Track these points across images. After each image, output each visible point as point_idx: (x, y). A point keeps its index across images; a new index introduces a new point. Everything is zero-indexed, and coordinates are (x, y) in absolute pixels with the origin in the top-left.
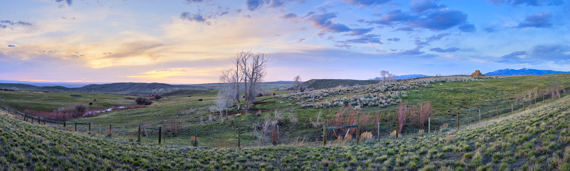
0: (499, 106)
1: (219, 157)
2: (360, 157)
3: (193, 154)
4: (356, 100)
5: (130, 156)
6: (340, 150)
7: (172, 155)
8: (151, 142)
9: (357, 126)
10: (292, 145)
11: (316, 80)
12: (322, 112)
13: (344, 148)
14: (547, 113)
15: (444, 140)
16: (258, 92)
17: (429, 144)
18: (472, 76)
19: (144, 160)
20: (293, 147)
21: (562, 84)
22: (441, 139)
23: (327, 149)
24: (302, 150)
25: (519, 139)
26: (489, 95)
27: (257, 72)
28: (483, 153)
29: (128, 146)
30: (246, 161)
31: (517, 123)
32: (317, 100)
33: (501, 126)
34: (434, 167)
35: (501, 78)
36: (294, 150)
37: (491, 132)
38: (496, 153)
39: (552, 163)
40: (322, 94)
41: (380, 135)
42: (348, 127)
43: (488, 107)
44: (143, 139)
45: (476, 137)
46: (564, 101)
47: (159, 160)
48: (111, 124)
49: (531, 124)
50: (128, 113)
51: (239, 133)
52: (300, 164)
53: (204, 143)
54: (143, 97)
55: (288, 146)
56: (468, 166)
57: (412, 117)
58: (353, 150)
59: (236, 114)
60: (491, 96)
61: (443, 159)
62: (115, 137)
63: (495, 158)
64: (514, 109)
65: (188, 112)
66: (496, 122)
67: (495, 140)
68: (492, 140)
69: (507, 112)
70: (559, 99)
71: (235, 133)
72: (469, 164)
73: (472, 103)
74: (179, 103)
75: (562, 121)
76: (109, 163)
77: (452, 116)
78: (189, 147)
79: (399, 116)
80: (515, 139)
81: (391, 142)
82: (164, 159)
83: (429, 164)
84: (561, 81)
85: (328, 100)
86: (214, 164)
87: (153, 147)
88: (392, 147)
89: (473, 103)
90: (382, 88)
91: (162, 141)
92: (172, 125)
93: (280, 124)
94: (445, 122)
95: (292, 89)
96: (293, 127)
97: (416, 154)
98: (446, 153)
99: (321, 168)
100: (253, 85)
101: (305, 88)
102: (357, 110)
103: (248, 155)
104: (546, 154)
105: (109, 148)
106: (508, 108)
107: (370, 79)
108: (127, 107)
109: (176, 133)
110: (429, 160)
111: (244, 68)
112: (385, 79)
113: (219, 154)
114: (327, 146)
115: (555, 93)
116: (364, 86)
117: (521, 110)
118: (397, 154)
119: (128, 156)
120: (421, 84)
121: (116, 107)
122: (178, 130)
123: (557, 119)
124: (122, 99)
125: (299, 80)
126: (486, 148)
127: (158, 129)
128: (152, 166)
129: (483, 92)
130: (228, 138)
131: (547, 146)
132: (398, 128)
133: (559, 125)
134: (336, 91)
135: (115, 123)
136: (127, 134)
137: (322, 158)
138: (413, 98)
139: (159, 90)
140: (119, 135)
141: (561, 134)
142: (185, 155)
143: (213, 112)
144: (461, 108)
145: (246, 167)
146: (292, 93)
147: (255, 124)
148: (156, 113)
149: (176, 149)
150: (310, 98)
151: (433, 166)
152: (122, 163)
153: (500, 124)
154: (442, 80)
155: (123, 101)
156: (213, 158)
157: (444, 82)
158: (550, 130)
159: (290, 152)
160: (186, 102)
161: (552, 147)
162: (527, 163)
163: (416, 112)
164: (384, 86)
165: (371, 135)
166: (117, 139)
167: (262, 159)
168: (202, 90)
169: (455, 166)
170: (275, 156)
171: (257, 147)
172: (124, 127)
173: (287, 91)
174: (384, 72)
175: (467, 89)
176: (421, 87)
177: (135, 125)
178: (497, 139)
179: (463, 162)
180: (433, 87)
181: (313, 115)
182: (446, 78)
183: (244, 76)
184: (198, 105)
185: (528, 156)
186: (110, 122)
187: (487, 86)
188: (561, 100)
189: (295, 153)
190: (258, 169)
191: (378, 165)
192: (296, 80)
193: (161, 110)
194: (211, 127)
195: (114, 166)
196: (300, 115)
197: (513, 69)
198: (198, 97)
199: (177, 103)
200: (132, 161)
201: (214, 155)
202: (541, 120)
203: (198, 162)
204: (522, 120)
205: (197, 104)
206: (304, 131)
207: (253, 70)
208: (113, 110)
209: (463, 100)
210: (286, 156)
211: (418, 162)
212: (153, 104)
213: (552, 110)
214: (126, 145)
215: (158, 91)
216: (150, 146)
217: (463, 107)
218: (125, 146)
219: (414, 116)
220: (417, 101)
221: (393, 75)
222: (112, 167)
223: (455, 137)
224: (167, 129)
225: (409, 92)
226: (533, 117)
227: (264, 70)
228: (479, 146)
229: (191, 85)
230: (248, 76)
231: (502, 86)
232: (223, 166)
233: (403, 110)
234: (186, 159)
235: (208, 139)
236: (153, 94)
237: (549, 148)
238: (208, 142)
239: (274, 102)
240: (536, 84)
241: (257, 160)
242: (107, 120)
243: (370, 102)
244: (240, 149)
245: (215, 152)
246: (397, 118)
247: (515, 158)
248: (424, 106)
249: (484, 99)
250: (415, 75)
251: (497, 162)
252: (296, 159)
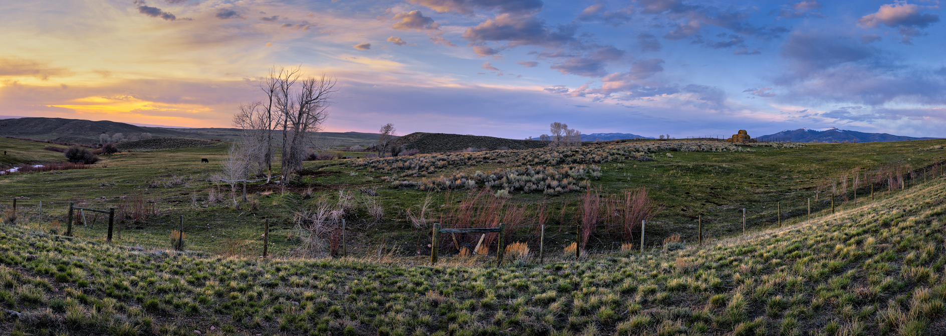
0: (783, 202)
1: (225, 273)
2: (502, 292)
3: (173, 266)
4: (500, 178)
5: (50, 261)
6: (463, 276)
7: (132, 265)
8: (93, 237)
9: (500, 231)
10: (369, 261)
11: (423, 134)
12: (431, 197)
13: (472, 273)
14: (878, 219)
15: (671, 267)
16: (308, 151)
17: (642, 272)
18: (731, 141)
19: (78, 271)
20: (371, 263)
21: (908, 162)
22: (665, 265)
23: (438, 272)
24: (389, 272)
25: (822, 270)
26: (764, 180)
27: (309, 112)
28: (748, 296)
29: (47, 242)
30: (277, 285)
31: (819, 238)
32: (423, 173)
33: (785, 243)
34: (650, 321)
35: (788, 147)
36: (372, 270)
37: (765, 255)
38: (774, 298)
39: (887, 320)
40: (434, 163)
41: (544, 251)
42: (481, 231)
43: (761, 204)
44: (77, 230)
45: (735, 263)
46: (912, 195)
47: (108, 272)
48: (16, 198)
49: (845, 241)
50: (50, 178)
51: (267, 230)
52: (384, 298)
53: (196, 244)
54: (81, 149)
55: (362, 261)
56: (718, 322)
57: (609, 218)
58: (489, 277)
59: (263, 191)
60: (766, 181)
61: (669, 306)
62: (23, 223)
63: (771, 307)
64: (812, 209)
65: (168, 183)
66: (777, 234)
67: (772, 270)
68: (768, 270)
69: (799, 214)
70: (901, 192)
71: (258, 229)
72: (720, 317)
73: (729, 195)
74: (152, 163)
75: (907, 235)
76: (10, 273)
77: (690, 219)
78: (167, 251)
79: (584, 215)
80: (813, 270)
81: (565, 266)
82: (116, 272)
83: (640, 313)
84: (908, 155)
85: (446, 176)
86: (213, 287)
87: (96, 246)
88: (566, 276)
89: (731, 194)
90: (555, 156)
91: (115, 235)
92: (135, 206)
93: (349, 217)
94: (674, 231)
95: (375, 149)
96: (373, 225)
97: (613, 292)
98: (675, 292)
99: (425, 310)
100: (298, 137)
101: (400, 148)
102: (501, 198)
103: (281, 274)
104: (874, 302)
105: (10, 245)
106: (801, 208)
107: (530, 137)
108: (48, 166)
109: (142, 223)
110: (641, 306)
111: (283, 102)
112: (560, 140)
113: (226, 268)
114: (439, 266)
115: (895, 179)
116: (516, 151)
117: (825, 211)
118: (577, 290)
119: (47, 261)
120: (630, 152)
121: (26, 165)
122: (147, 217)
123: (898, 230)
124: (40, 150)
125: (390, 133)
126: (756, 287)
127: (108, 213)
128: (93, 283)
129: (751, 173)
130: (245, 237)
131: (878, 286)
132: (579, 238)
133: (902, 244)
134: (462, 157)
135: (24, 196)
136: (47, 219)
137: (426, 289)
138: (612, 181)
139: (114, 136)
140: (31, 220)
141: (905, 261)
142: (159, 267)
143: (218, 184)
144: (707, 204)
145: (277, 298)
146: (375, 158)
147: (298, 213)
148: (104, 181)
149: (141, 253)
150: (409, 168)
151: (648, 318)
152: (33, 275)
153: (784, 239)
154: (671, 147)
155: (41, 153)
156: (212, 275)
157: (674, 150)
158: (884, 254)
159: (365, 273)
160: (165, 162)
161: (887, 288)
162: (837, 319)
163: (618, 208)
164: (556, 154)
165: (527, 250)
166: (27, 227)
167: (308, 284)
168: (198, 141)
169: (690, 320)
170: (335, 278)
171: (300, 260)
172: (41, 204)
173: (365, 152)
174: (557, 126)
175: (720, 167)
176: (630, 158)
177: (62, 202)
178: (777, 269)
179: (709, 314)
180: (653, 160)
181: (413, 202)
182: (679, 143)
183: (284, 117)
184: (189, 170)
185: (838, 306)
186: (14, 194)
187: (761, 163)
188: (906, 193)
189: (374, 275)
190: (300, 303)
191: (538, 309)
192: (383, 132)
193: (115, 176)
194: (212, 215)
195: (18, 279)
196: (389, 202)
197: (812, 129)
198: (189, 153)
199: (148, 164)
200: (55, 273)
201: (214, 269)
202: (865, 232)
203: (183, 282)
204: (829, 232)
205: (186, 167)
206: (395, 234)
207: (302, 107)
208: (22, 171)
209: (712, 189)
210: (356, 281)
211: (617, 309)
212: (100, 162)
213: (887, 213)
214: (43, 241)
215: (111, 137)
216: (91, 245)
217: (711, 202)
218: (42, 243)
219: (612, 215)
220: (620, 186)
221: (575, 132)
222: (15, 282)
223: (693, 261)
224: (126, 213)
225: (605, 168)
226: (850, 226)
227: (323, 108)
228: (740, 281)
229: (177, 129)
230: (290, 118)
231: (791, 162)
232: (232, 293)
233: (593, 202)
234: (159, 274)
235: (204, 238)
236: (101, 143)
237: (880, 290)
238: (203, 244)
239: (338, 173)
240: (857, 161)
241: (298, 286)
242: (8, 189)
243: (528, 184)
244: (267, 261)
245: (218, 265)
246: (580, 218)
247: (813, 309)
248: (634, 197)
249: (753, 188)
250: (618, 135)
251: (776, 316)
252: (375, 288)
